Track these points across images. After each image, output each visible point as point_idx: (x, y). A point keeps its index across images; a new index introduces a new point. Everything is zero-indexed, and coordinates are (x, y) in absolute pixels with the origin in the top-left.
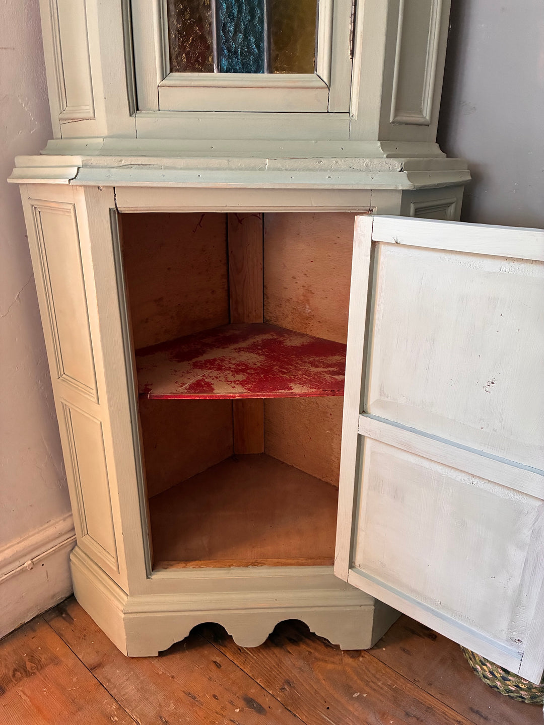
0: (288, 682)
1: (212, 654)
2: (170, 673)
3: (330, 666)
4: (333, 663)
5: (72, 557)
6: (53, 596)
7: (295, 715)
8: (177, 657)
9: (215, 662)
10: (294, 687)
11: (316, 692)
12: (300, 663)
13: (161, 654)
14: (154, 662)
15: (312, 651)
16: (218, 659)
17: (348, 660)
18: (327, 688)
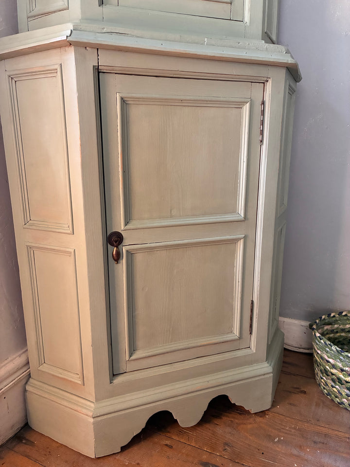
0: (226, 444)
1: (161, 440)
2: (135, 462)
3: (249, 426)
4: (250, 423)
5: (28, 388)
6: (13, 427)
7: (243, 464)
8: (135, 449)
9: (166, 445)
10: (233, 447)
11: (249, 445)
12: (228, 429)
13: (124, 449)
14: (118, 457)
15: (232, 420)
16: (168, 442)
17: (259, 419)
18: (256, 441)
